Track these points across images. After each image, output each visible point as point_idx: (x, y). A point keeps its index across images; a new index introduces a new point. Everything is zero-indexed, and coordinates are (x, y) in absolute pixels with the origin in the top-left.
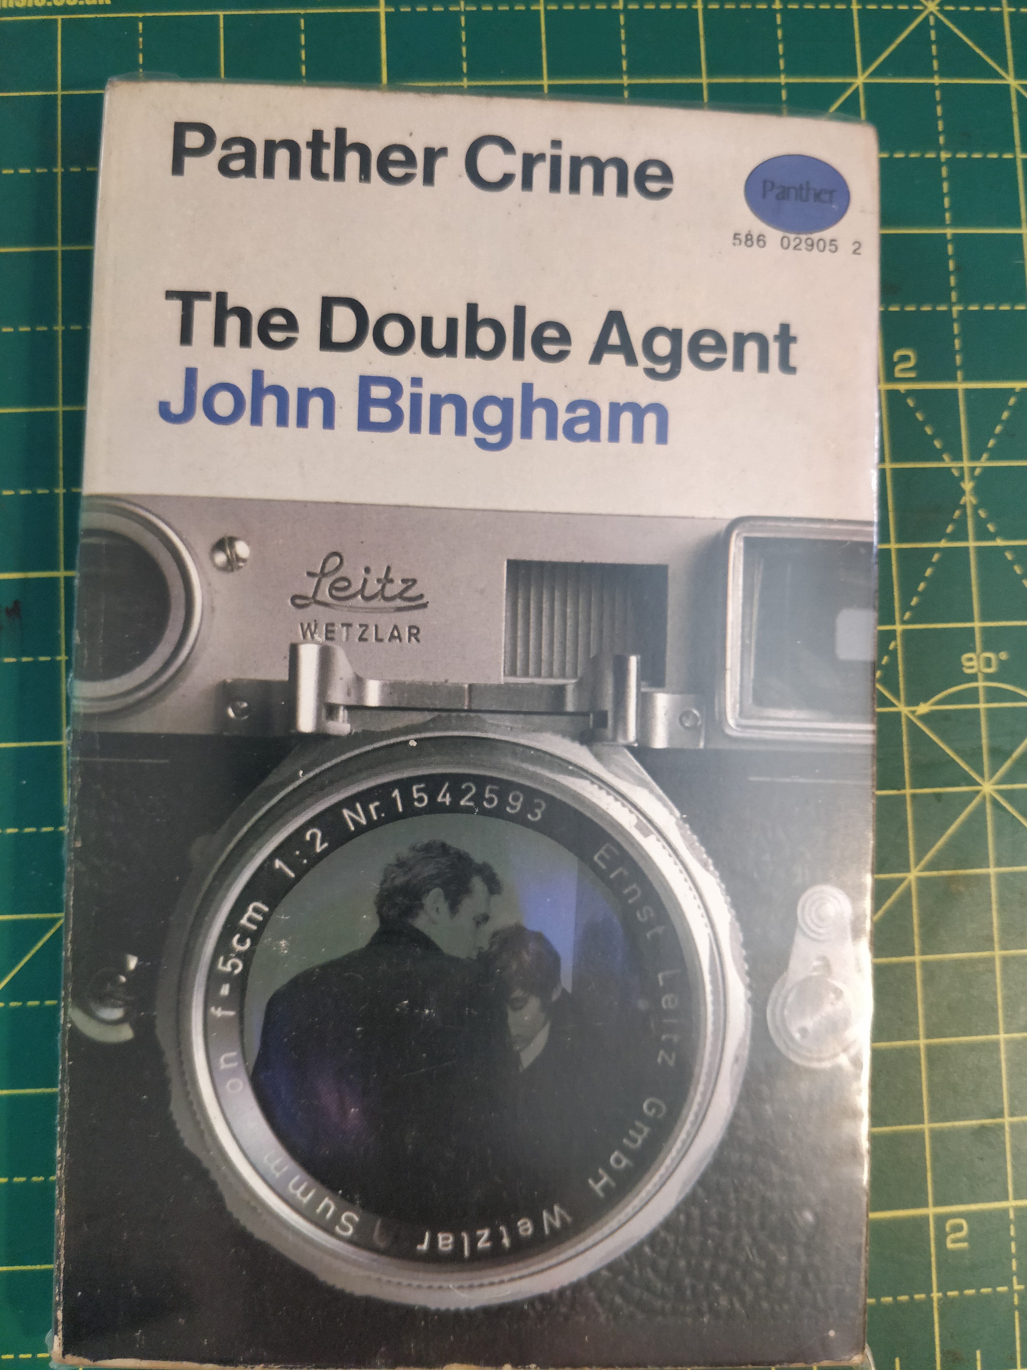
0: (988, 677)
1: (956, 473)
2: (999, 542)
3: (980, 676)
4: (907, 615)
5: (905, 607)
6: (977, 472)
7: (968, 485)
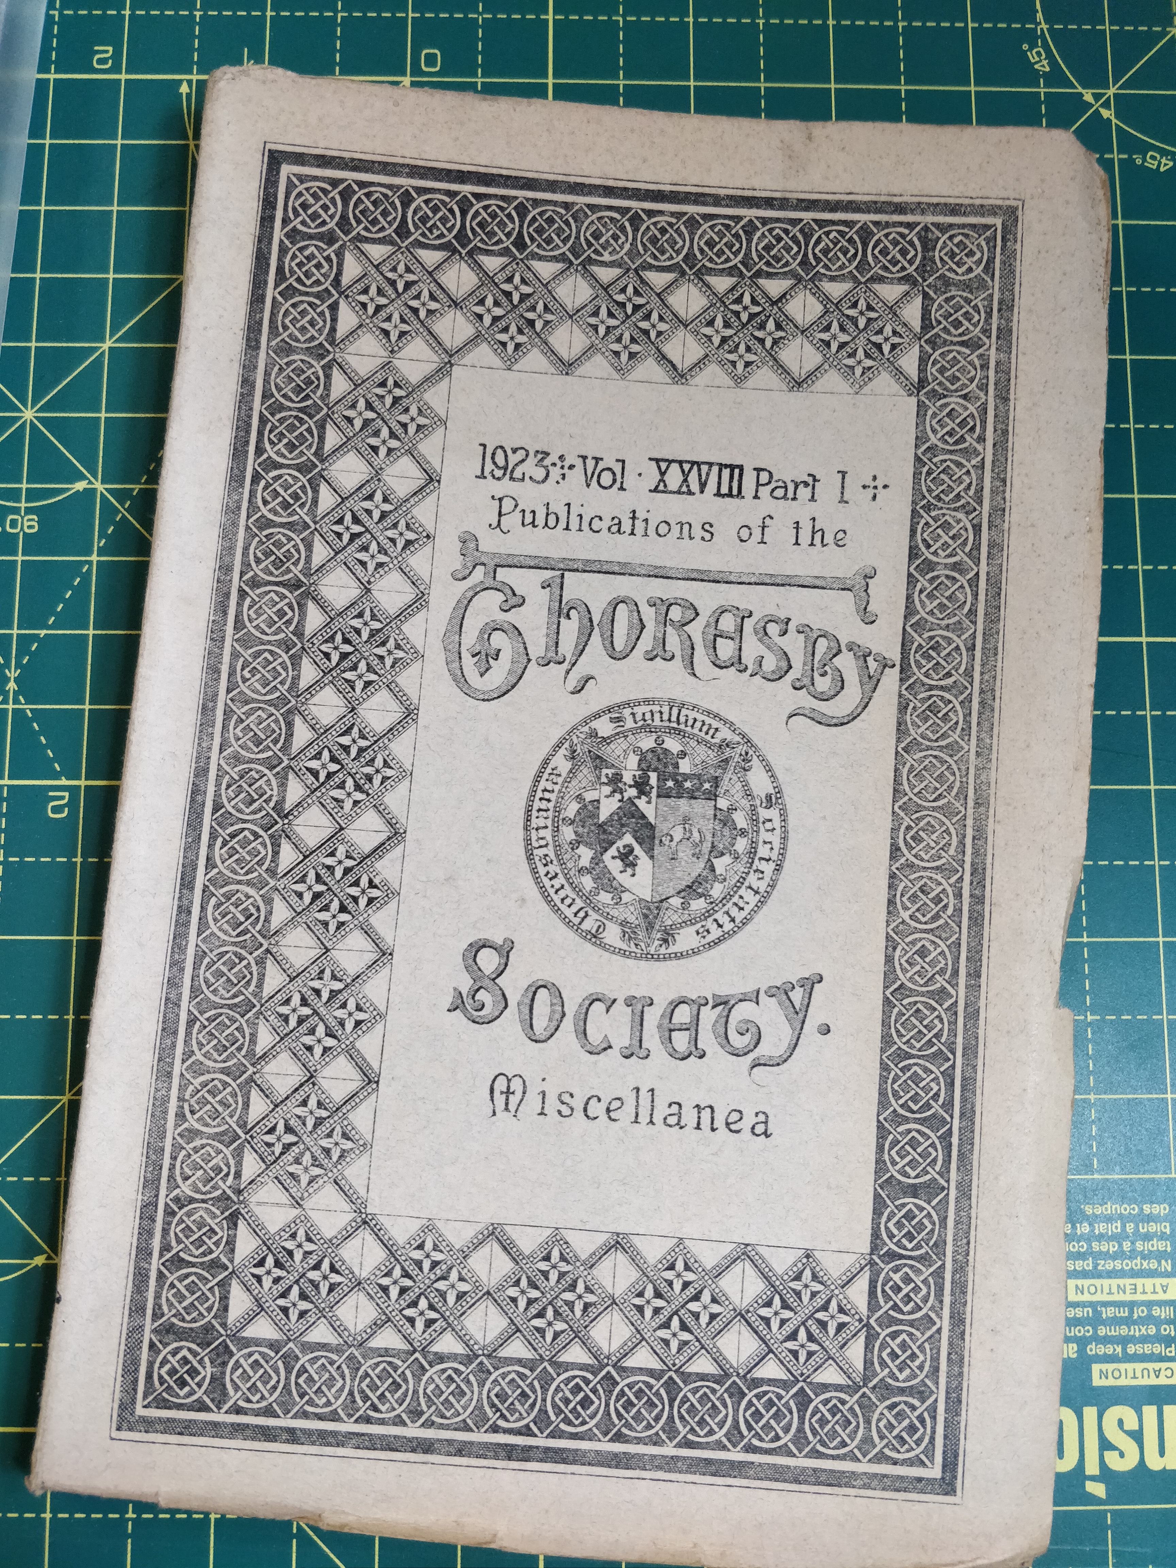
0: (16, 511)
1: (21, 698)
3: (23, 512)
4: (85, 569)
5: (86, 577)
7: (12, 686)
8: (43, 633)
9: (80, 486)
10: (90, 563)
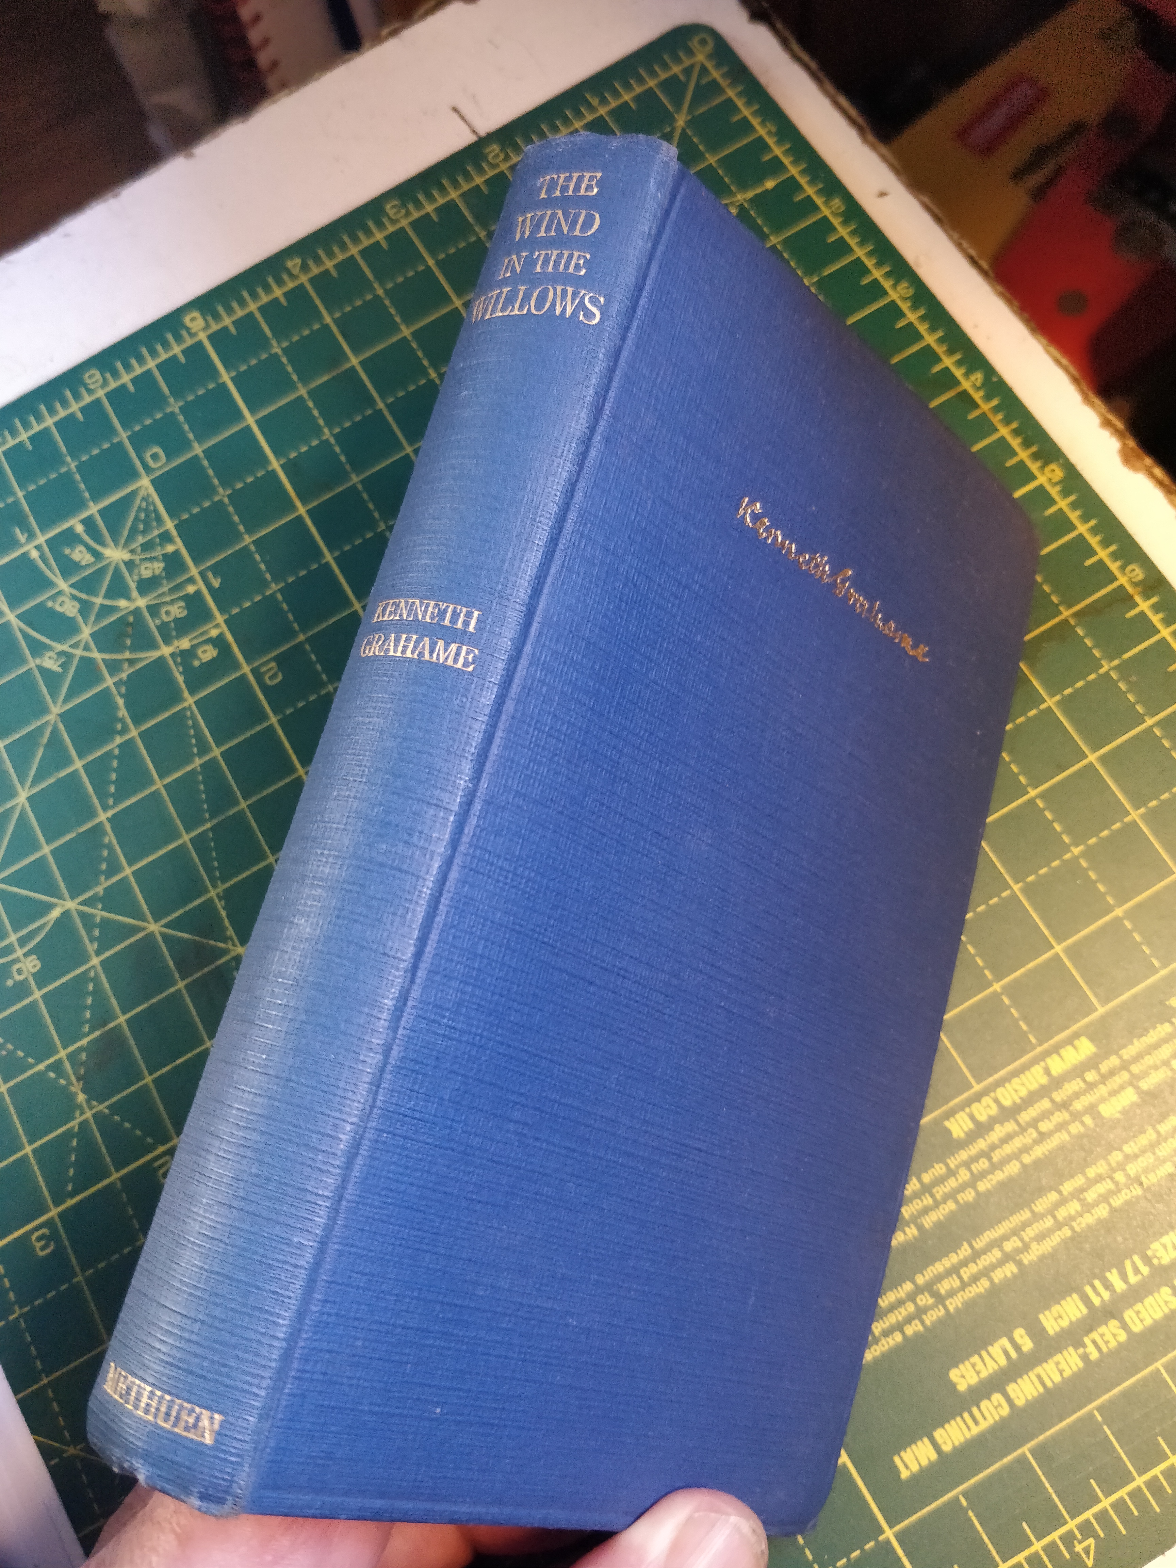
0: (16, 961)
1: (94, 1103)
2: (41, 1067)
3: (22, 958)
4: (92, 974)
5: (96, 980)
6: (77, 1114)
7: (81, 1098)
8: (84, 1042)
9: (56, 913)
10: (93, 967)
